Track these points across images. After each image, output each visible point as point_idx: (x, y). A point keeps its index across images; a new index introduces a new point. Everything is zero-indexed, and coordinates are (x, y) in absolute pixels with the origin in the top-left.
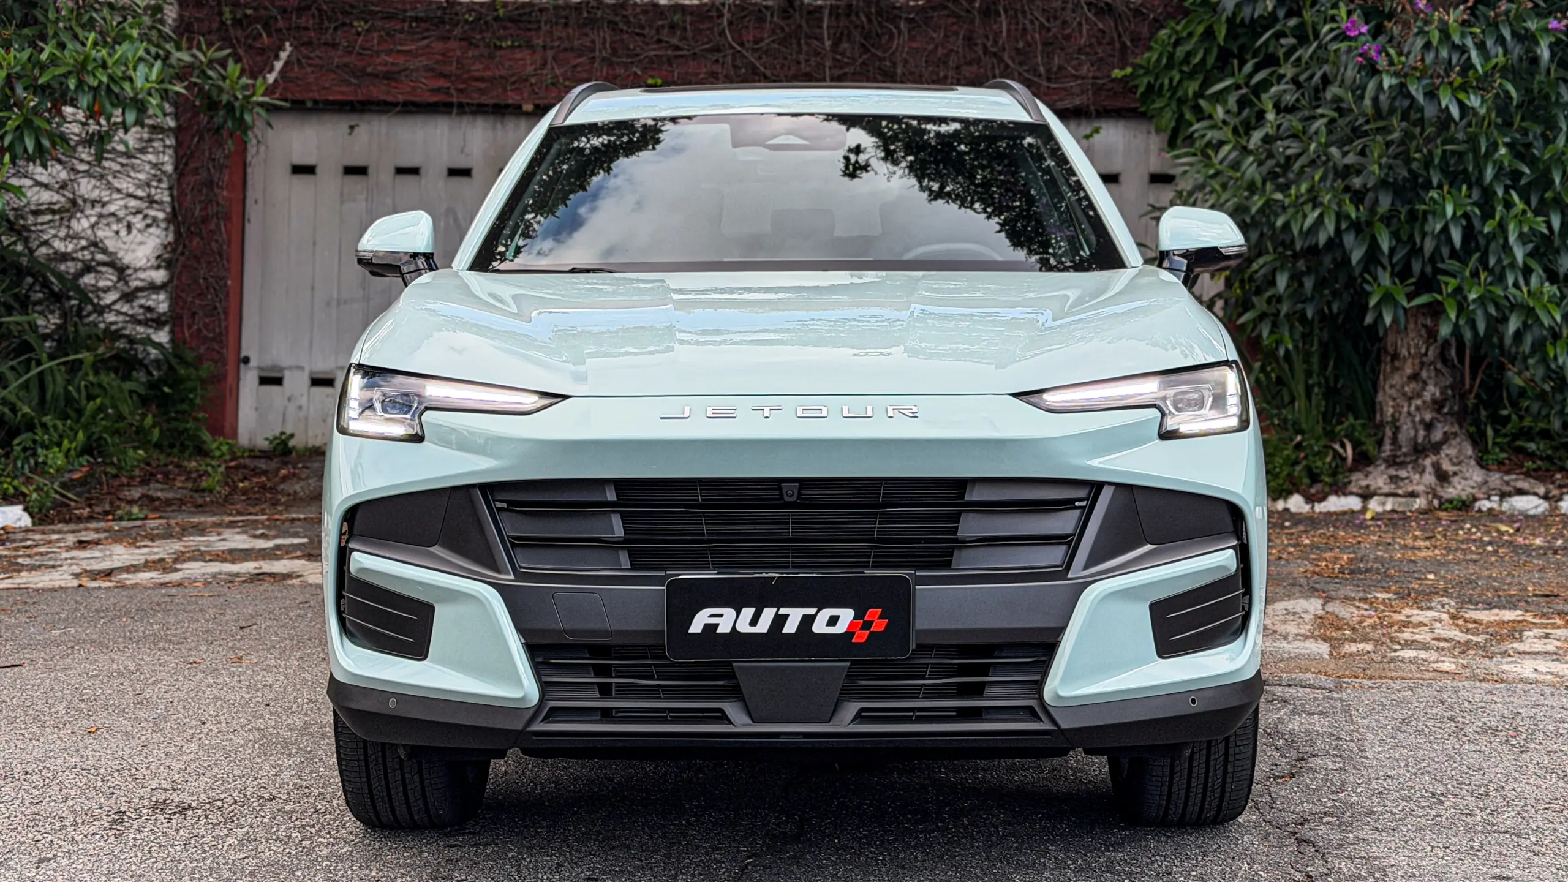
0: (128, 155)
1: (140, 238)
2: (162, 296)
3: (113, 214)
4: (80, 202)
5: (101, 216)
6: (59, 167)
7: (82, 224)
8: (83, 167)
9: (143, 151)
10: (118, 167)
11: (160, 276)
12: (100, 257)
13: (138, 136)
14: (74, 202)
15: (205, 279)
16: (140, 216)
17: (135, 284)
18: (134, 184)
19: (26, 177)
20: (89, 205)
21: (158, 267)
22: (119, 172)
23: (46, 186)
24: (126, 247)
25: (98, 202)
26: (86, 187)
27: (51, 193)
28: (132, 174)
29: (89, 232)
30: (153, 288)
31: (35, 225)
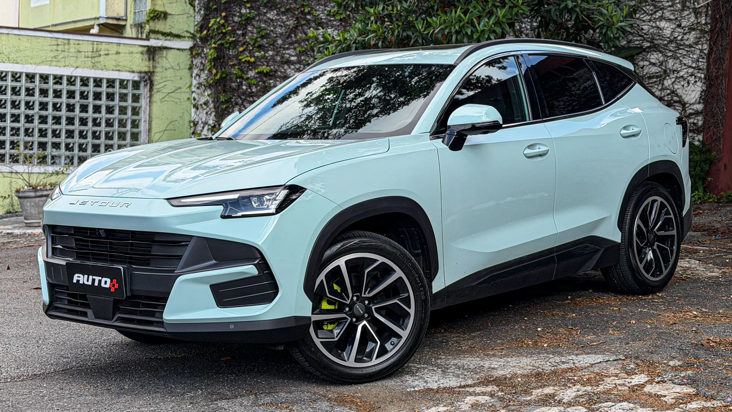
0: (690, 46)
1: (693, 88)
2: (700, 118)
3: (682, 77)
4: (668, 71)
5: (677, 78)
6: (661, 55)
7: (668, 82)
8: (670, 54)
9: (697, 43)
10: (685, 53)
11: (699, 107)
12: (676, 98)
13: (695, 36)
14: (665, 71)
15: (715, 108)
16: (693, 77)
17: (688, 112)
18: (692, 61)
19: (646, 61)
20: (672, 72)
21: (699, 103)
22: (685, 55)
23: (654, 64)
24: (686, 93)
25: (676, 71)
26: (671, 63)
27: (657, 68)
28: (691, 56)
29: (671, 86)
30: (697, 113)
31: (648, 84)
